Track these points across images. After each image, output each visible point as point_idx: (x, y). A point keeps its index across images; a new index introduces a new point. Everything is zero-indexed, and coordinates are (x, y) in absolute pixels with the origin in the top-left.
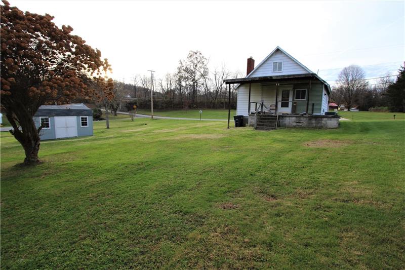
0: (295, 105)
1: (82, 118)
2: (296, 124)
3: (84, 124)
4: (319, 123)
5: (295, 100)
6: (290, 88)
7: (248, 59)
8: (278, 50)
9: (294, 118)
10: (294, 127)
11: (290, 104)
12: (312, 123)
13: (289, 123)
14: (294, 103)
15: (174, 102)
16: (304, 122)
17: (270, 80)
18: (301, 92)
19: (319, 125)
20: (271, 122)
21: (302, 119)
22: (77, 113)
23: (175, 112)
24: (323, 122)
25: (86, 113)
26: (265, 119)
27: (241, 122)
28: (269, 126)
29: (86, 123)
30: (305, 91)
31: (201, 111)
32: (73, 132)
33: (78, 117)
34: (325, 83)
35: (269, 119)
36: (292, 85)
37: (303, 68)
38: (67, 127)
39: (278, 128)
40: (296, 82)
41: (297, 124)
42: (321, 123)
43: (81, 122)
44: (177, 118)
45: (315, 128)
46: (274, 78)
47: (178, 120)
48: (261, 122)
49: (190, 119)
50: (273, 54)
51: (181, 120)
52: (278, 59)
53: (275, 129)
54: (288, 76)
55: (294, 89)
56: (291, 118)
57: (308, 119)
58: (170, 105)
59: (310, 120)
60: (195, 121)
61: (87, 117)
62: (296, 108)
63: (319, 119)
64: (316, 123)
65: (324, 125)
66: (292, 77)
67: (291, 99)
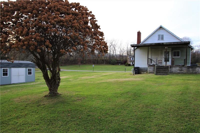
0: (173, 60)
1: (29, 69)
2: (179, 71)
3: (30, 73)
4: (194, 70)
5: (173, 57)
6: (170, 50)
7: (138, 32)
8: (161, 28)
9: (178, 68)
10: (179, 73)
11: (170, 60)
12: (190, 71)
13: (175, 71)
14: (172, 59)
15: (70, 59)
16: (185, 70)
17: (161, 45)
18: (176, 53)
19: (194, 72)
20: (164, 70)
21: (183, 68)
22: (26, 66)
23: (72, 66)
24: (197, 70)
25: (31, 65)
26: (160, 68)
27: (138, 71)
28: (164, 73)
29: (31, 72)
30: (179, 52)
31: (93, 66)
32: (22, 79)
33: (26, 68)
34: (192, 47)
35: (162, 68)
36: (170, 48)
37: (177, 38)
38: (19, 75)
39: (170, 74)
40: (173, 46)
41: (181, 71)
42: (196, 70)
43: (28, 72)
44: (77, 71)
45: (192, 73)
46: (164, 44)
47: (77, 72)
48: (158, 70)
49: (86, 71)
50: (158, 29)
51: (79, 72)
52: (161, 32)
53: (168, 74)
54: (174, 43)
55: (172, 50)
56: (176, 68)
57: (187, 68)
58: (67, 61)
59: (188, 68)
60: (89, 72)
61: (32, 68)
62: (174, 62)
63: (194, 68)
64: (192, 71)
65: (197, 71)
66: (176, 43)
67: (170, 57)
